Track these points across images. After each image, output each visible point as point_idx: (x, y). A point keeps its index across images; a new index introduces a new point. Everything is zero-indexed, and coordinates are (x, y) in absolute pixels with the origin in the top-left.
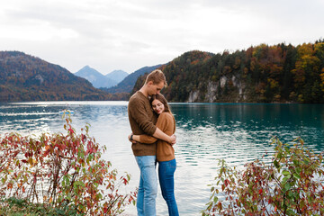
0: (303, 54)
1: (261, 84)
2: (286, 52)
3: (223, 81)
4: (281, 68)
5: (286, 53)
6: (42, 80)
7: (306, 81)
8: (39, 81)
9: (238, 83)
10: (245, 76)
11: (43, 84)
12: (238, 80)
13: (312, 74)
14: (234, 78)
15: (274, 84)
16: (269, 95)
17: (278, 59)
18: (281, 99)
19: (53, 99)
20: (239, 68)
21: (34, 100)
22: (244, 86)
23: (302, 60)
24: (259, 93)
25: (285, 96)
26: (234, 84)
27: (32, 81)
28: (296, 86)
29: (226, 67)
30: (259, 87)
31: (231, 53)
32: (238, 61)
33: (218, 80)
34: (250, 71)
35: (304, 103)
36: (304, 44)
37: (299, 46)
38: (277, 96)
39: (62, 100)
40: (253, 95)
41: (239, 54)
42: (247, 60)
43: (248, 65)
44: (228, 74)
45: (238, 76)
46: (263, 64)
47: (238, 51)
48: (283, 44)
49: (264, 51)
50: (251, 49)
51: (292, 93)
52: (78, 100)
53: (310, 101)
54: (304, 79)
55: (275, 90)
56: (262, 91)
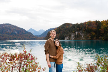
0: (103, 24)
1: (89, 34)
3: (77, 33)
4: (96, 29)
5: (97, 24)
6: (17, 33)
7: (104, 33)
8: (15, 33)
9: (82, 34)
10: (83, 31)
11: (17, 34)
12: (81, 33)
13: (107, 30)
14: (80, 32)
15: (94, 34)
16: (92, 38)
17: (95, 26)
18: (96, 39)
19: (20, 39)
20: (82, 29)
21: (14, 40)
22: (84, 35)
23: (103, 26)
24: (89, 37)
25: (97, 38)
26: (80, 34)
27: (13, 33)
28: (101, 34)
29: (77, 28)
30: (88, 35)
31: (79, 24)
32: (81, 26)
33: (75, 32)
34: (85, 30)
35: (104, 40)
36: (104, 21)
37: (102, 21)
38: (95, 38)
39: (23, 39)
40: (87, 38)
41: (82, 24)
42: (84, 26)
43: (85, 28)
44: (78, 31)
45: (82, 31)
46: (90, 27)
47: (81, 23)
48: (96, 21)
49: (90, 23)
50: (86, 22)
51: (100, 37)
52: (28, 39)
53: (106, 40)
54: (104, 32)
55: (94, 36)
56: (90, 36)
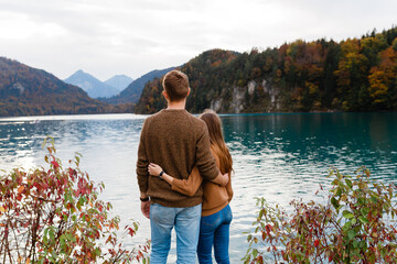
0: (347, 52)
1: (297, 89)
2: (327, 49)
3: (252, 87)
4: (321, 69)
5: (326, 51)
6: (22, 89)
7: (351, 85)
8: (17, 91)
9: (269, 88)
10: (277, 80)
11: (24, 94)
12: (269, 85)
13: (358, 76)
14: (264, 82)
15: (313, 88)
16: (308, 103)
17: (318, 58)
18: (321, 107)
19: (37, 113)
20: (271, 70)
21: (13, 116)
22: (277, 93)
23: (347, 59)
24: (296, 100)
25: (326, 103)
26: (265, 90)
27: (9, 91)
28: (339, 90)
29: (255, 69)
30: (295, 93)
31: (260, 51)
32: (269, 61)
33: (245, 85)
34: (283, 74)
35: (350, 110)
36: (349, 40)
37: (343, 42)
38: (318, 104)
39: (49, 114)
40: (288, 103)
41: (270, 53)
42: (280, 60)
43: (282, 66)
44: (258, 78)
45: (270, 79)
46: (300, 64)
47: (268, 49)
48: (323, 40)
49: (300, 49)
50: (285, 47)
51: (335, 99)
52: (70, 114)
53: (356, 109)
54: (348, 82)
55: (314, 97)
56: (299, 98)
